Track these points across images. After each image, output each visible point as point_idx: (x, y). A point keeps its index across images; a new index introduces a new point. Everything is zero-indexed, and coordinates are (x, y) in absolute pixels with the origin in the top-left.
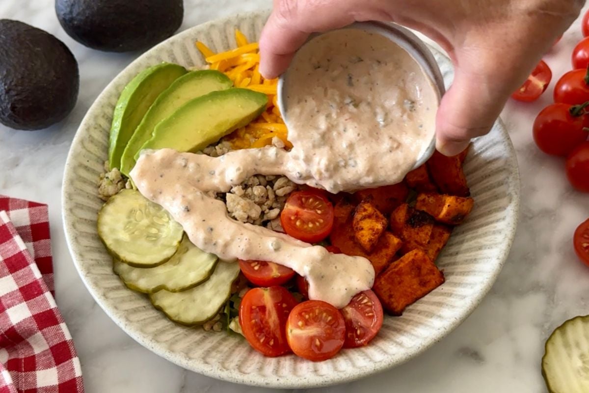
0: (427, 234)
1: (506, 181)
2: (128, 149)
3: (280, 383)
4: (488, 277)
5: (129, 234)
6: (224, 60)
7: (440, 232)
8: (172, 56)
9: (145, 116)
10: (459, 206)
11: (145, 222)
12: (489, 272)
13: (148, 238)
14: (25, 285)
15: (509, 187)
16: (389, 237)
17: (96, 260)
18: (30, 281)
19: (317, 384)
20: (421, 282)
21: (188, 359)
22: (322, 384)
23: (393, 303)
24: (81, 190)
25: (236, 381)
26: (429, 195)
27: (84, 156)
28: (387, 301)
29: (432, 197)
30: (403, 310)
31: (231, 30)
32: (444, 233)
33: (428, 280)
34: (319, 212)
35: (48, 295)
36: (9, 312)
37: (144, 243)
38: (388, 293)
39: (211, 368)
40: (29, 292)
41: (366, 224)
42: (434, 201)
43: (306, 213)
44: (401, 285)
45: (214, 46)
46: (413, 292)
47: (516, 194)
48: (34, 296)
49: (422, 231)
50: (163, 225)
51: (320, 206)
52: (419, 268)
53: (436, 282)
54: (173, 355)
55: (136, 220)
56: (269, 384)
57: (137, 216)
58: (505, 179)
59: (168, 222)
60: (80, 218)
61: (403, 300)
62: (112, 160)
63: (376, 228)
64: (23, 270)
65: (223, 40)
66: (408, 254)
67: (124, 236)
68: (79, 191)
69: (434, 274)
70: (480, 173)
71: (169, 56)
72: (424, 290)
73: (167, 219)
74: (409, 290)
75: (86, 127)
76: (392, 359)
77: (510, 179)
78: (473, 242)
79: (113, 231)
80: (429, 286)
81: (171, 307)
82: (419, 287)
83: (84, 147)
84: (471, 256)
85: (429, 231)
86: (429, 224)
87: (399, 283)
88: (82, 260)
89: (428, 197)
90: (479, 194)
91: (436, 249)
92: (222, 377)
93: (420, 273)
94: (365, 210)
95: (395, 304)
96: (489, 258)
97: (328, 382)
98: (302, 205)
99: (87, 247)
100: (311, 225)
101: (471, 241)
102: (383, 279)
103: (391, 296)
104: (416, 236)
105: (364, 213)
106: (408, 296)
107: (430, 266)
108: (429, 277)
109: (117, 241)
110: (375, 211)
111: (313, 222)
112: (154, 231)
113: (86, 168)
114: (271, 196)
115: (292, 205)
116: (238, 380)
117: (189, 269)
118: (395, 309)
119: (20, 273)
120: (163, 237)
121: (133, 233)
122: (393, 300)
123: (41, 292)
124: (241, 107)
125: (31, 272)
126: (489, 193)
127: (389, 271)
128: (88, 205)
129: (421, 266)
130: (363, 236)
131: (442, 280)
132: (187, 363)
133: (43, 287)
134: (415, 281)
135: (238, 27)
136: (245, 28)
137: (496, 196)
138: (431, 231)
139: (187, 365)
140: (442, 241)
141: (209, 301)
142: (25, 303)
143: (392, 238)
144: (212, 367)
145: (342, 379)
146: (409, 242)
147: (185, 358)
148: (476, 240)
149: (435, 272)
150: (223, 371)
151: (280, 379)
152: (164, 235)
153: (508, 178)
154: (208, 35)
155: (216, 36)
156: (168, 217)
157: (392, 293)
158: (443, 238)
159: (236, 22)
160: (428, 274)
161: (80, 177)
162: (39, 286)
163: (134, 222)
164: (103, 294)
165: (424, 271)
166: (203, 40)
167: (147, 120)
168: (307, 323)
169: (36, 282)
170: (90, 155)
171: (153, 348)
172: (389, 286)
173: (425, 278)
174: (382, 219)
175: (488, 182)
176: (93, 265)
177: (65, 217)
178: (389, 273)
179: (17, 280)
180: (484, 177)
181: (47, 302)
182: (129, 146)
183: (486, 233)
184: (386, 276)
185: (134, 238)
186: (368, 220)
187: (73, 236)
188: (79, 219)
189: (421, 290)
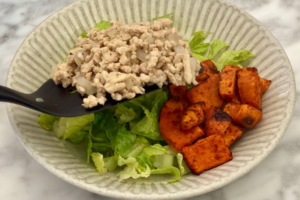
0: (225, 126)
1: (285, 105)
3: (108, 193)
7: (236, 130)
10: (249, 112)
15: (286, 109)
19: (130, 198)
20: (216, 156)
21: (56, 168)
22: (133, 198)
23: (195, 165)
25: (81, 186)
26: (233, 104)
27: (29, 49)
28: (191, 163)
29: (234, 105)
30: (201, 172)
32: (238, 131)
33: (221, 156)
38: (193, 158)
39: (68, 176)
42: (235, 108)
44: (203, 155)
46: (210, 162)
47: (290, 113)
49: (222, 124)
52: (216, 146)
53: (226, 158)
54: (48, 164)
56: (101, 192)
58: (285, 104)
60: (16, 82)
61: (203, 166)
66: (211, 136)
68: (20, 67)
69: (226, 152)
70: (272, 100)
72: (218, 162)
74: (208, 160)
77: (289, 104)
78: (256, 139)
80: (221, 160)
82: (214, 159)
84: (252, 147)
85: (227, 125)
86: (228, 121)
87: (202, 154)
89: (232, 105)
90: (268, 112)
91: (231, 139)
92: (73, 182)
93: (216, 149)
95: (196, 167)
96: (262, 147)
97: (137, 197)
101: (255, 139)
102: (191, 148)
103: (194, 161)
104: (217, 126)
106: (207, 164)
107: (224, 146)
108: (222, 154)
113: (29, 56)
116: (83, 186)
118: (196, 170)
122: (195, 163)
126: (273, 112)
127: (196, 144)
128: (23, 76)
129: (218, 145)
131: (231, 158)
132: (55, 171)
134: (213, 155)
137: (277, 114)
138: (228, 125)
139: (54, 172)
140: (236, 135)
145: (147, 198)
148: (258, 138)
149: (227, 152)
150: (75, 179)
153: (287, 103)
157: (196, 159)
158: (237, 133)
160: (221, 151)
161: (23, 59)
165: (220, 149)
170: (33, 49)
171: (37, 158)
172: (195, 154)
173: (220, 154)
175: (275, 105)
178: (196, 145)
180: (273, 103)
183: (265, 134)
184: (194, 147)
189: (216, 162)
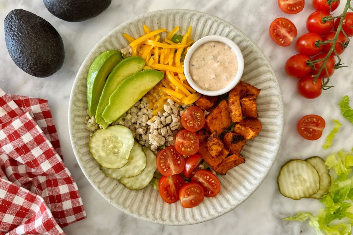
2: (98, 111)
4: (267, 170)
5: (105, 153)
6: (139, 44)
8: (112, 44)
9: (104, 89)
11: (111, 146)
12: (268, 168)
13: (114, 154)
14: (46, 150)
16: (224, 151)
17: (92, 167)
18: (48, 148)
23: (223, 172)
24: (78, 129)
27: (76, 110)
30: (226, 173)
31: (140, 24)
34: (192, 142)
35: (57, 155)
36: (42, 165)
37: (113, 157)
40: (48, 155)
41: (214, 148)
42: (244, 129)
43: (186, 142)
45: (133, 34)
46: (231, 166)
48: (51, 157)
49: (238, 144)
50: (120, 147)
51: (193, 138)
55: (107, 145)
57: (107, 143)
59: (122, 146)
60: (81, 145)
62: (91, 112)
63: (219, 149)
64: (43, 143)
65: (137, 30)
67: (102, 154)
68: (77, 131)
71: (110, 44)
73: (122, 144)
75: (74, 95)
76: (225, 211)
79: (97, 151)
81: (128, 183)
82: (234, 165)
83: (75, 105)
86: (241, 141)
88: (86, 170)
89: (241, 127)
94: (214, 141)
98: (184, 138)
99: (86, 161)
100: (189, 150)
104: (235, 147)
105: (213, 142)
106: (229, 168)
109: (100, 157)
110: (218, 141)
111: (190, 147)
112: (116, 150)
113: (79, 116)
114: (169, 131)
115: (179, 139)
117: (135, 168)
118: (223, 174)
119: (42, 145)
120: (121, 153)
121: (107, 152)
123: (53, 155)
124: (151, 81)
125: (47, 145)
128: (83, 136)
130: (212, 153)
133: (54, 151)
135: (144, 23)
136: (148, 23)
141: (145, 180)
142: (47, 160)
143: (225, 151)
144: (150, 219)
146: (233, 151)
147: (138, 215)
151: (179, 223)
152: (121, 152)
154: (129, 29)
155: (133, 29)
156: (122, 143)
159: (143, 20)
161: (76, 122)
162: (52, 151)
163: (106, 146)
164: (98, 187)
166: (126, 32)
167: (105, 92)
168: (189, 195)
169: (50, 149)
170: (79, 108)
174: (222, 145)
176: (91, 171)
177: (74, 147)
179: (41, 148)
181: (57, 159)
182: (98, 109)
185: (108, 155)
186: (215, 146)
187: (79, 158)
188: (80, 147)
